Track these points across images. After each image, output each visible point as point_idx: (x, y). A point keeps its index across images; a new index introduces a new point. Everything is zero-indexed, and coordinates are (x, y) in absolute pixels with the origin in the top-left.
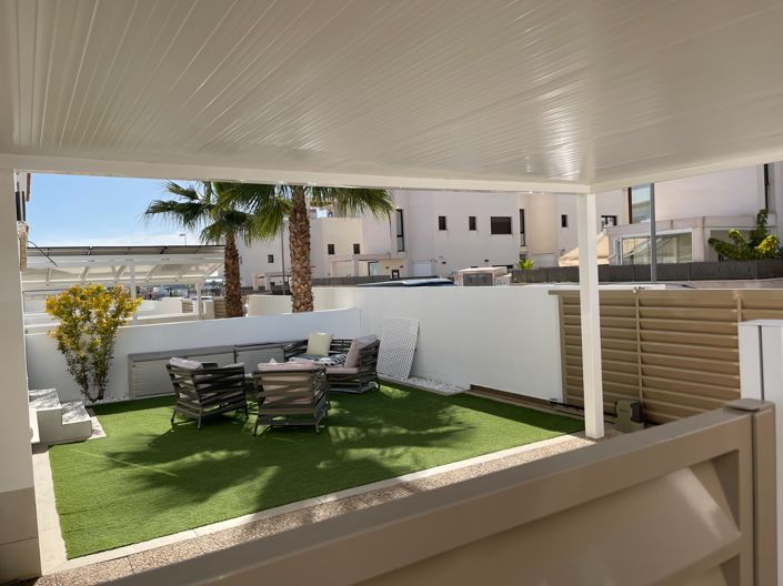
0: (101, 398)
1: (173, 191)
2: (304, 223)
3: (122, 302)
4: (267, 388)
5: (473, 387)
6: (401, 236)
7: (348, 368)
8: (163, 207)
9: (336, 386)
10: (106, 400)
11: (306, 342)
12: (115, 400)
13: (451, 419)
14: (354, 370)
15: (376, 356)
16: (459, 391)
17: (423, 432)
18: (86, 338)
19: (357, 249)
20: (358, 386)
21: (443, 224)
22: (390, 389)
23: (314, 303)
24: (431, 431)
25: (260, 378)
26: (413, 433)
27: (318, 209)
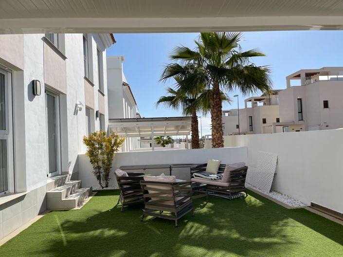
0: (107, 187)
1: (170, 92)
2: (218, 100)
3: (116, 140)
4: (151, 192)
5: (313, 205)
6: (301, 112)
7: (223, 183)
8: (164, 99)
9: (217, 193)
10: (109, 188)
11: (206, 165)
12: (113, 188)
13: (279, 232)
14: (226, 184)
15: (244, 176)
16: (302, 206)
17: (250, 240)
18: (100, 157)
19: (278, 120)
20: (229, 195)
21: (326, 105)
22: (253, 199)
23: (224, 144)
24: (257, 240)
25: (145, 186)
26: (243, 238)
27: (258, 102)
